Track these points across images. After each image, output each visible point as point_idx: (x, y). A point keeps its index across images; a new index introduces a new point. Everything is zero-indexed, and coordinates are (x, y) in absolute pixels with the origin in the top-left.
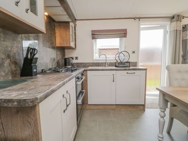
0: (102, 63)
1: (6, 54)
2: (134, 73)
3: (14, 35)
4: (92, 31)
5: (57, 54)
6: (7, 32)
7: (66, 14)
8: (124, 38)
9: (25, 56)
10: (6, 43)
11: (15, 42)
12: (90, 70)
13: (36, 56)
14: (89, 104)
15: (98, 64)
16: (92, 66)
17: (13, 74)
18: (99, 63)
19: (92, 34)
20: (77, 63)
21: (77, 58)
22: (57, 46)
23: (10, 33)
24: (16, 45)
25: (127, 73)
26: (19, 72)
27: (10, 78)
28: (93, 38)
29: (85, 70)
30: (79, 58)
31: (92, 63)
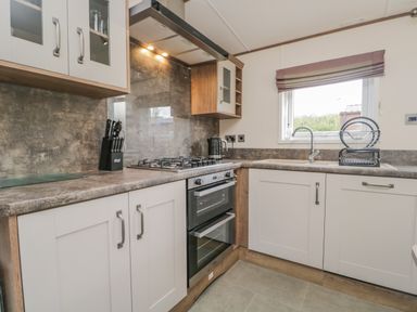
0: (303, 151)
1: (74, 133)
2: (392, 186)
3: (90, 102)
4: (279, 72)
5: (193, 131)
6: (78, 97)
7: (195, 47)
8: (377, 80)
9: (104, 135)
10: (74, 115)
11: (92, 113)
12: (254, 167)
13: (121, 135)
14: (250, 248)
15: (291, 154)
16: (275, 157)
17: (86, 165)
18: (295, 151)
19: (278, 80)
20: (243, 150)
21: (242, 138)
22: (193, 113)
23: (83, 98)
24: (93, 117)
25: (364, 184)
26: (96, 161)
27: (79, 171)
28: (281, 89)
29: (242, 167)
30: (246, 139)
31: (277, 150)
